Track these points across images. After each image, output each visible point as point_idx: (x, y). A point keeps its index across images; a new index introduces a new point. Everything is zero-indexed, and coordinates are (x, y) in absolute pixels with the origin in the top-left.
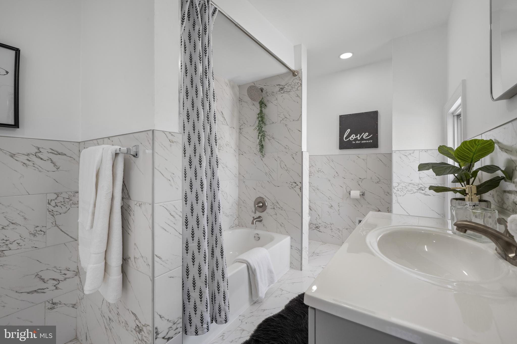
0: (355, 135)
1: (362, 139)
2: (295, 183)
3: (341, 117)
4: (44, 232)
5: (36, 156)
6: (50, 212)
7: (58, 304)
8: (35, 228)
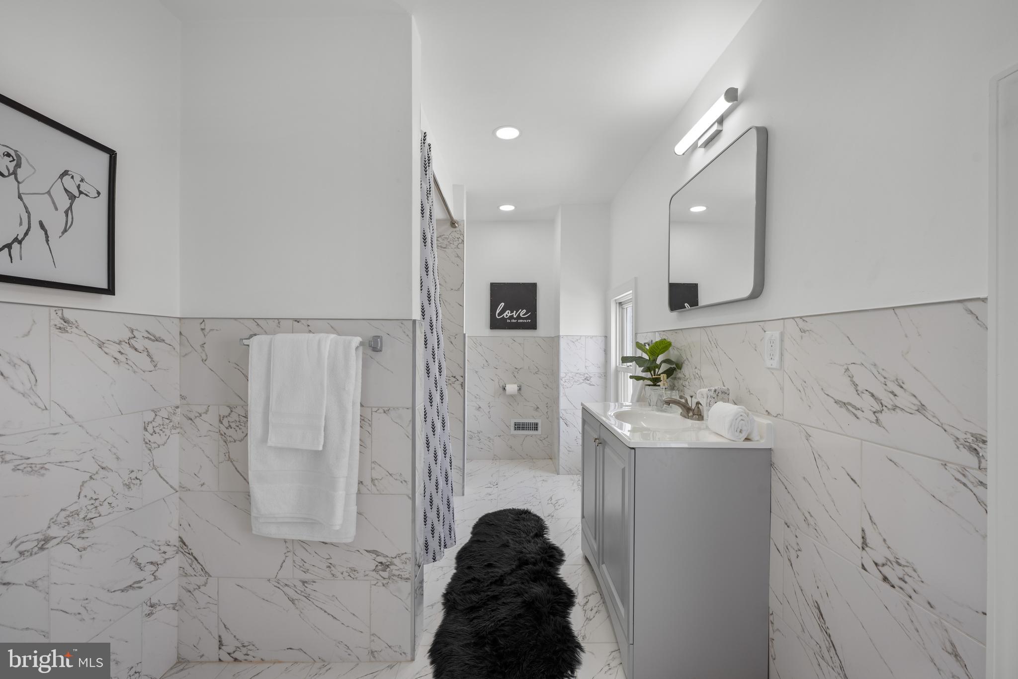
0: (510, 312)
1: (519, 317)
2: (455, 377)
3: (492, 284)
4: (140, 481)
5: (129, 344)
6: (146, 445)
7: (157, 606)
8: (129, 474)
